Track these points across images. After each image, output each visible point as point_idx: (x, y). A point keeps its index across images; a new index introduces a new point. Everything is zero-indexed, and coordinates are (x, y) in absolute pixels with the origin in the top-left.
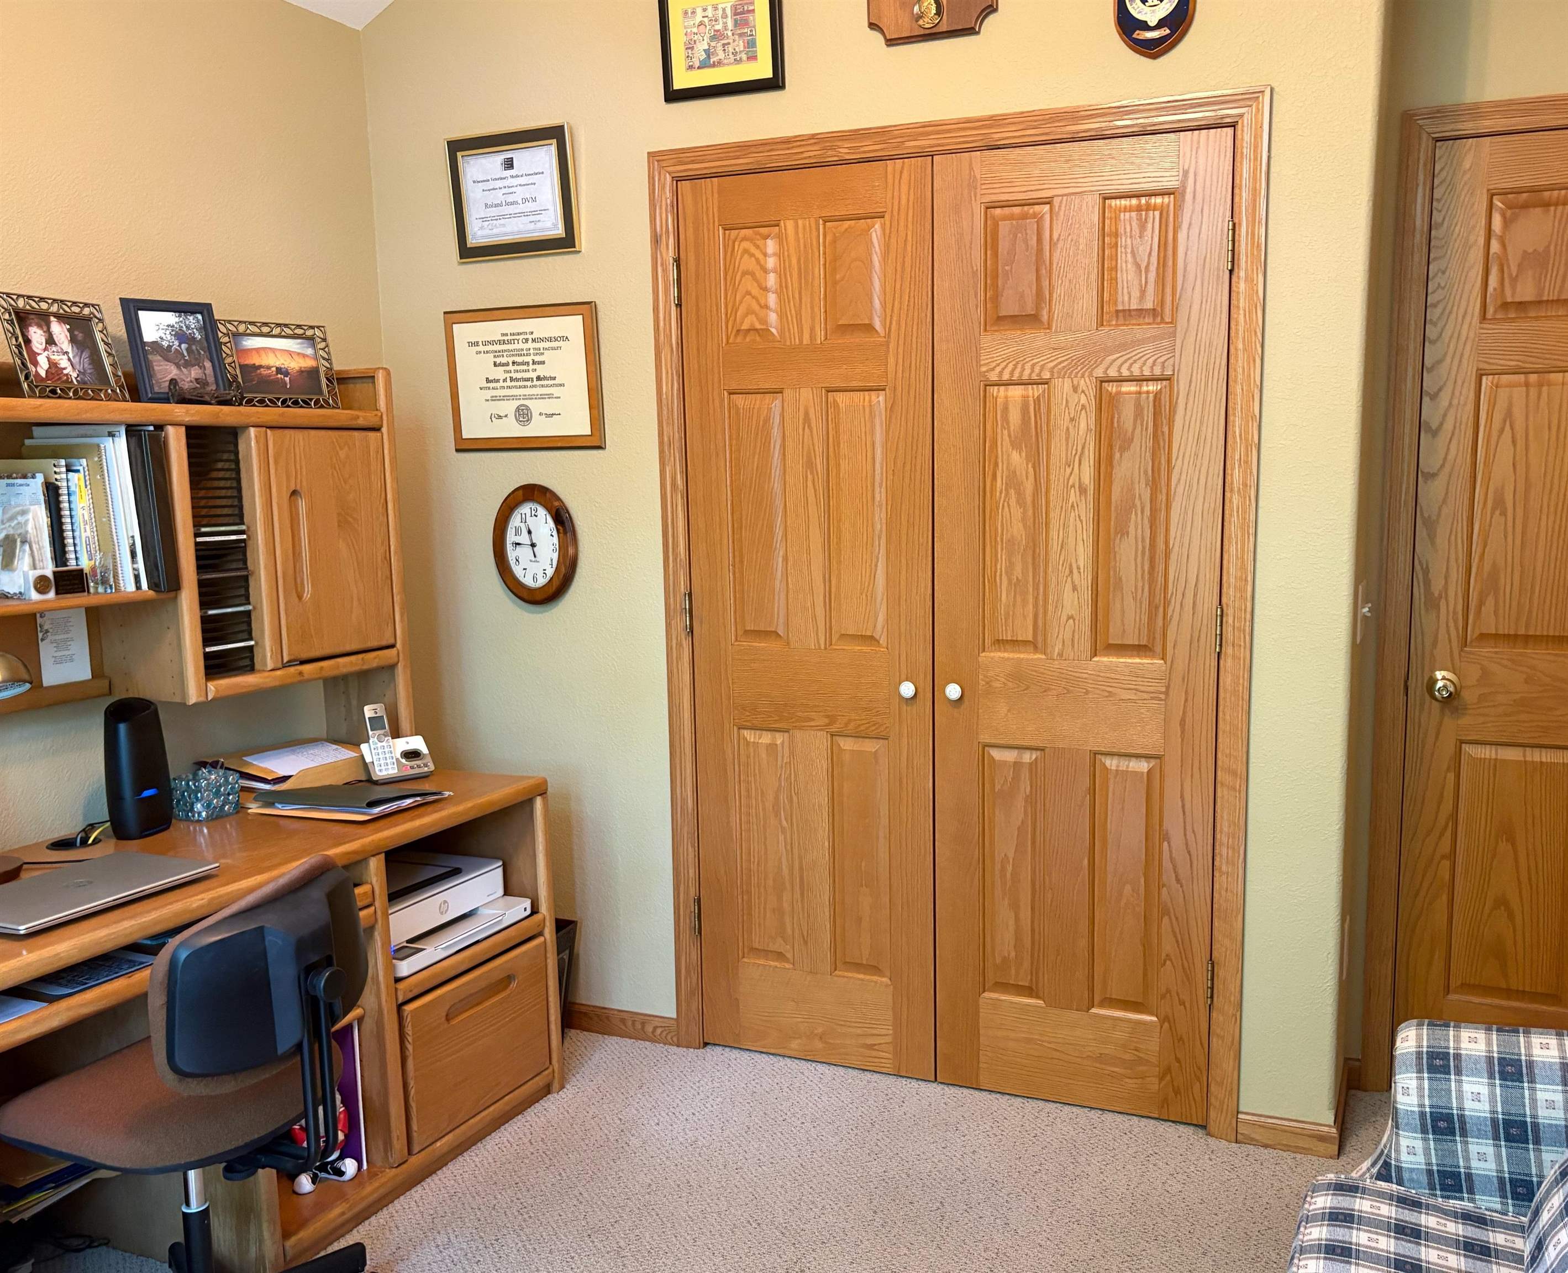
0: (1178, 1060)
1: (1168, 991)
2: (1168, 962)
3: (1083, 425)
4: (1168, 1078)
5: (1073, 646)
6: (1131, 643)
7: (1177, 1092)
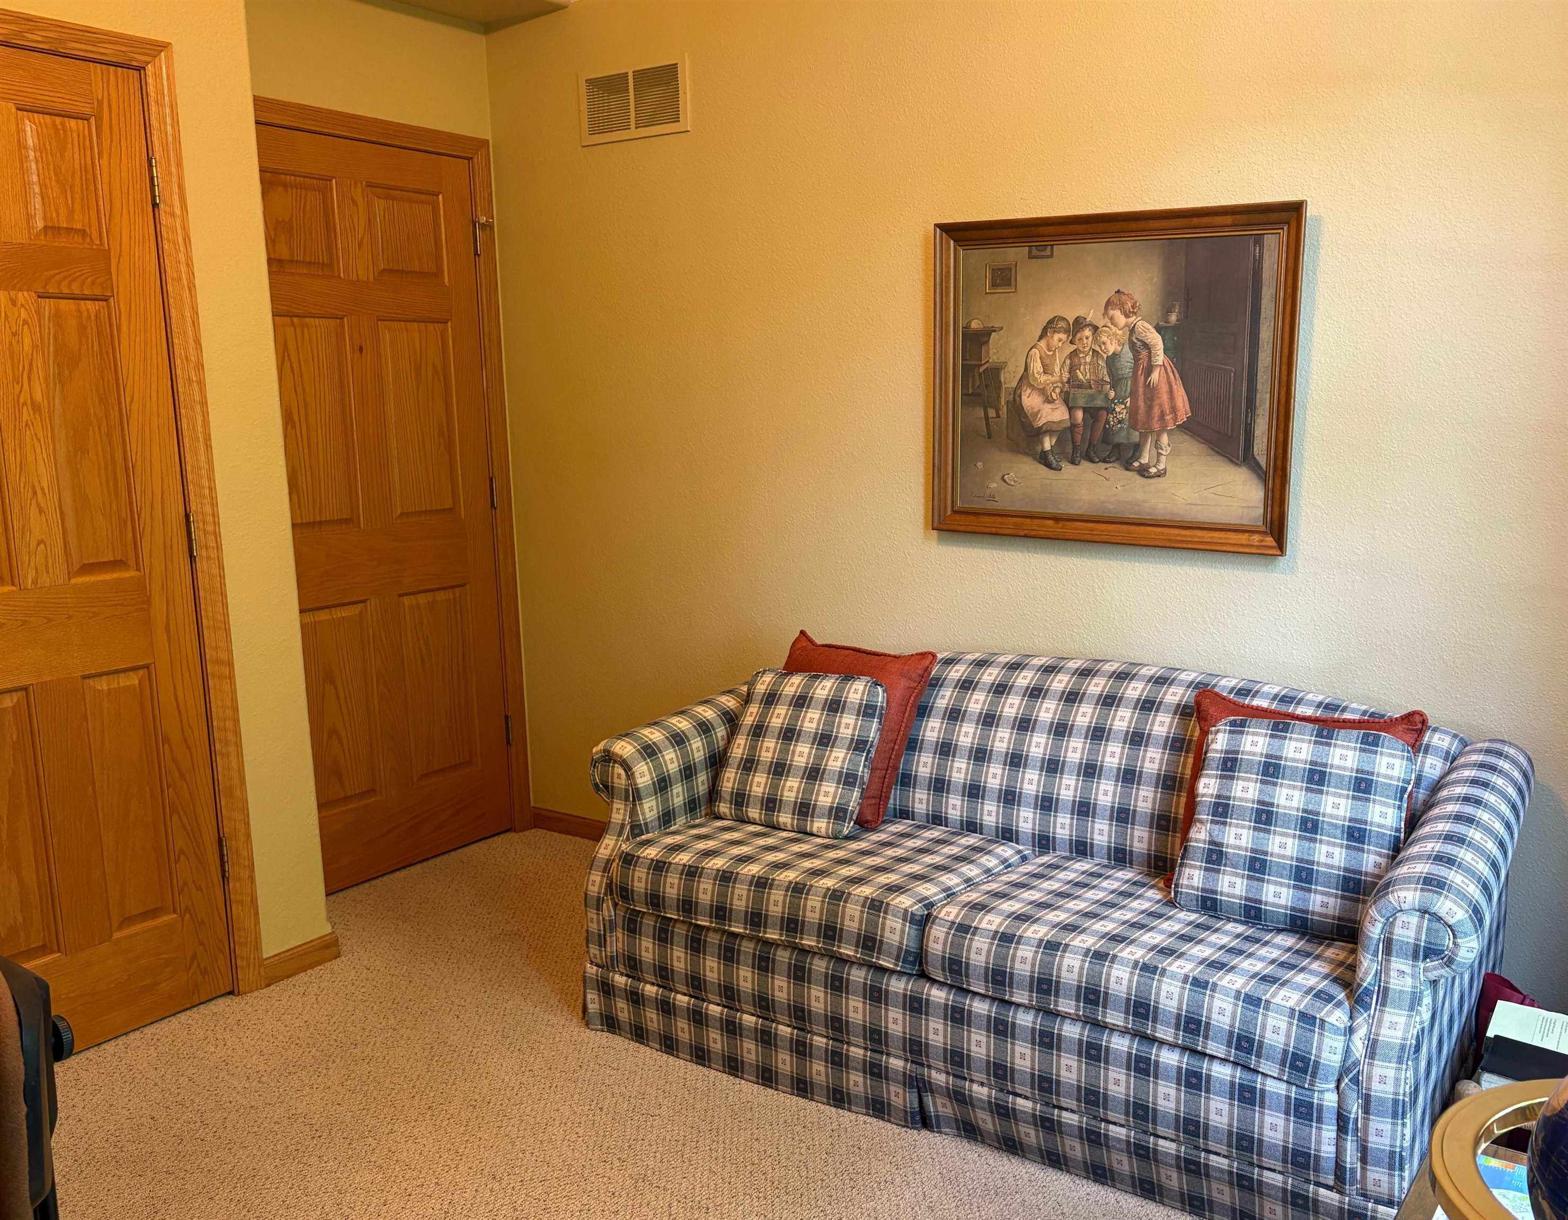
0: (202, 943)
1: (185, 883)
2: (182, 857)
3: (27, 341)
4: (195, 965)
5: (48, 572)
6: (106, 559)
7: (204, 973)
